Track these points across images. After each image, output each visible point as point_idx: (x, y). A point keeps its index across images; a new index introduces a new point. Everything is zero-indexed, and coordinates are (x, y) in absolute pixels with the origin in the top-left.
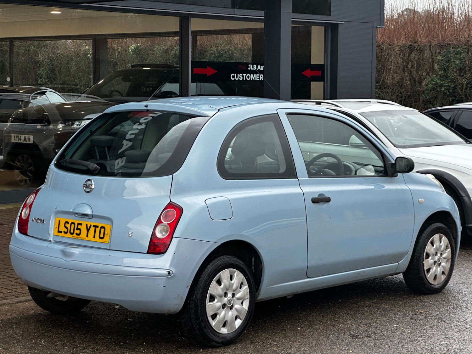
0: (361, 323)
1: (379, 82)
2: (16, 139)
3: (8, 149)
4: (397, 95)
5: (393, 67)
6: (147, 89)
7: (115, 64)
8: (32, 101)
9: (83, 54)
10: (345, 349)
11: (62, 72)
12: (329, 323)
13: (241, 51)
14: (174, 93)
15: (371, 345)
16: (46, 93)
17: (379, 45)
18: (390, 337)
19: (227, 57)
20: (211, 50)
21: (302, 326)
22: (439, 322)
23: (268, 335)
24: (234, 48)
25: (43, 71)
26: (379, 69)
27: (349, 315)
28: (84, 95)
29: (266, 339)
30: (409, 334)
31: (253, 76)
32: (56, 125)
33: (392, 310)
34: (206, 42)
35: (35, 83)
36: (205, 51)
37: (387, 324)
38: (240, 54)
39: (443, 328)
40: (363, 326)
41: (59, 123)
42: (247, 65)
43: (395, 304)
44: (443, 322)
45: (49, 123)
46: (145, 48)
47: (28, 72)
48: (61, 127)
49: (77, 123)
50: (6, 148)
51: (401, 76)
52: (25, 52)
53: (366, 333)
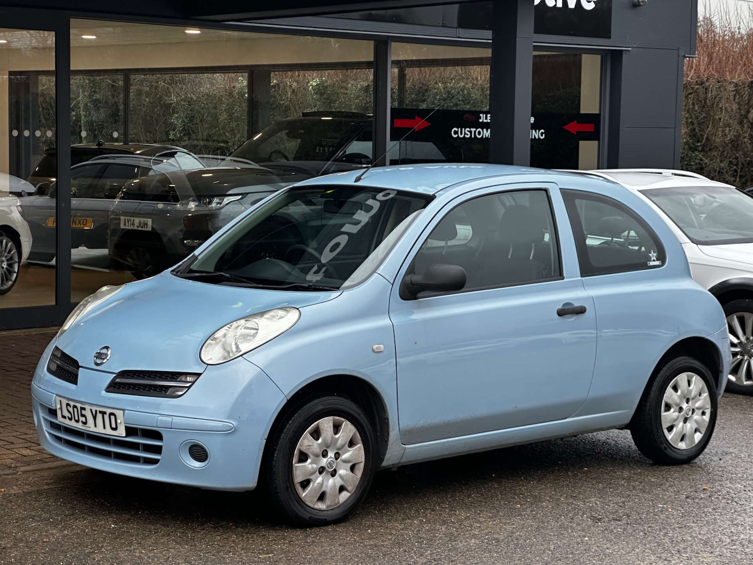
0: (610, 501)
1: (700, 140)
2: (127, 224)
3: (116, 238)
4: (730, 162)
5: (724, 116)
6: (324, 150)
7: (287, 109)
8: (154, 167)
9: (238, 93)
10: (580, 536)
11: (206, 121)
12: (562, 499)
13: (482, 90)
14: (366, 157)
15: (618, 531)
16: (175, 156)
17: (702, 82)
18: (650, 521)
19: (460, 99)
20: (435, 89)
21: (523, 503)
22: (728, 503)
23: (469, 513)
24: (471, 85)
25: (177, 120)
26: (701, 119)
27: (595, 490)
28: (229, 158)
29: (466, 518)
30: (679, 518)
31: (487, 131)
32: (185, 203)
33: (662, 484)
34: (427, 76)
35: (164, 138)
36: (426, 90)
37: (649, 503)
38: (481, 95)
39: (733, 511)
40: (612, 505)
41: (191, 201)
42: (477, 114)
43: (668, 476)
44: (735, 504)
45: (176, 199)
46: (334, 84)
47: (154, 121)
48: (193, 206)
49: (216, 200)
50: (112, 237)
51: (736, 131)
52: (150, 89)
53: (614, 515)
